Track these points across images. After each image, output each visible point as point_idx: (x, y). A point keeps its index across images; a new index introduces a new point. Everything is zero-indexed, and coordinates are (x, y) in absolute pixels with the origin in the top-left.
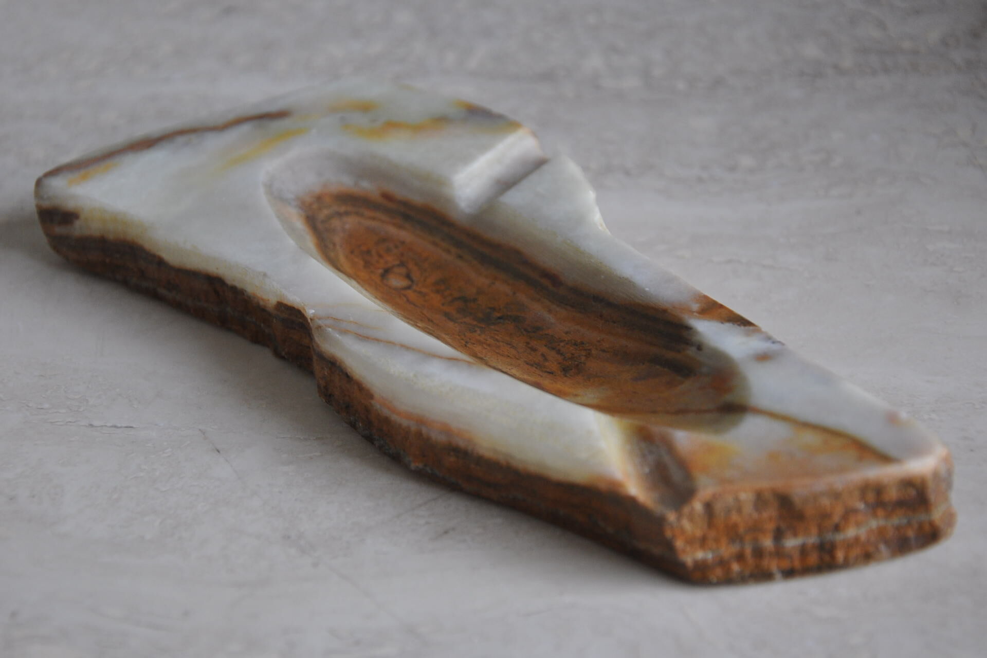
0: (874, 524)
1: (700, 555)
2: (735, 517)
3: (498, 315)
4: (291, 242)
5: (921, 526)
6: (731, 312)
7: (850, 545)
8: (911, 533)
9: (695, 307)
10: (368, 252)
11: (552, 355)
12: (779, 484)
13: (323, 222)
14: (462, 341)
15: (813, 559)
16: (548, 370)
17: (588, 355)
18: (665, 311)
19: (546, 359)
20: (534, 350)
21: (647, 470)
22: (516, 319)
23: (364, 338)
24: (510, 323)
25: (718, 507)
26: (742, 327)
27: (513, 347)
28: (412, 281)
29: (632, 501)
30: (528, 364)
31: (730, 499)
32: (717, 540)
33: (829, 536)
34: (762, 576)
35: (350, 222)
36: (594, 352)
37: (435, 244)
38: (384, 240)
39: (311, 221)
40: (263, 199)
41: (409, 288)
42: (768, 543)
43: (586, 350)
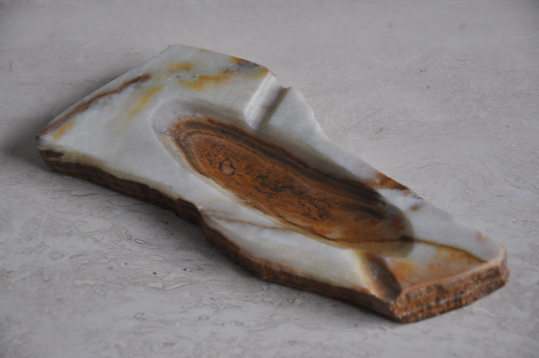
0: (477, 287)
1: (405, 314)
2: (419, 297)
3: (281, 185)
4: (177, 164)
5: (496, 282)
6: (394, 182)
7: (467, 297)
8: (492, 286)
9: (378, 181)
10: (209, 154)
11: (312, 207)
12: (437, 282)
13: (184, 140)
14: (269, 206)
15: (453, 305)
16: (313, 217)
17: (330, 207)
18: (363, 184)
19: (310, 211)
20: (303, 205)
21: (375, 278)
22: (290, 187)
23: (230, 221)
24: (287, 190)
25: (412, 296)
26: (402, 191)
27: (293, 205)
28: (235, 169)
29: (374, 297)
30: (303, 215)
31: (417, 292)
32: (412, 307)
33: (459, 296)
34: (432, 315)
35: (196, 137)
36: (332, 204)
37: (240, 145)
38: (215, 145)
39: (178, 141)
40: (154, 136)
41: (233, 173)
42: (433, 303)
43: (328, 204)
